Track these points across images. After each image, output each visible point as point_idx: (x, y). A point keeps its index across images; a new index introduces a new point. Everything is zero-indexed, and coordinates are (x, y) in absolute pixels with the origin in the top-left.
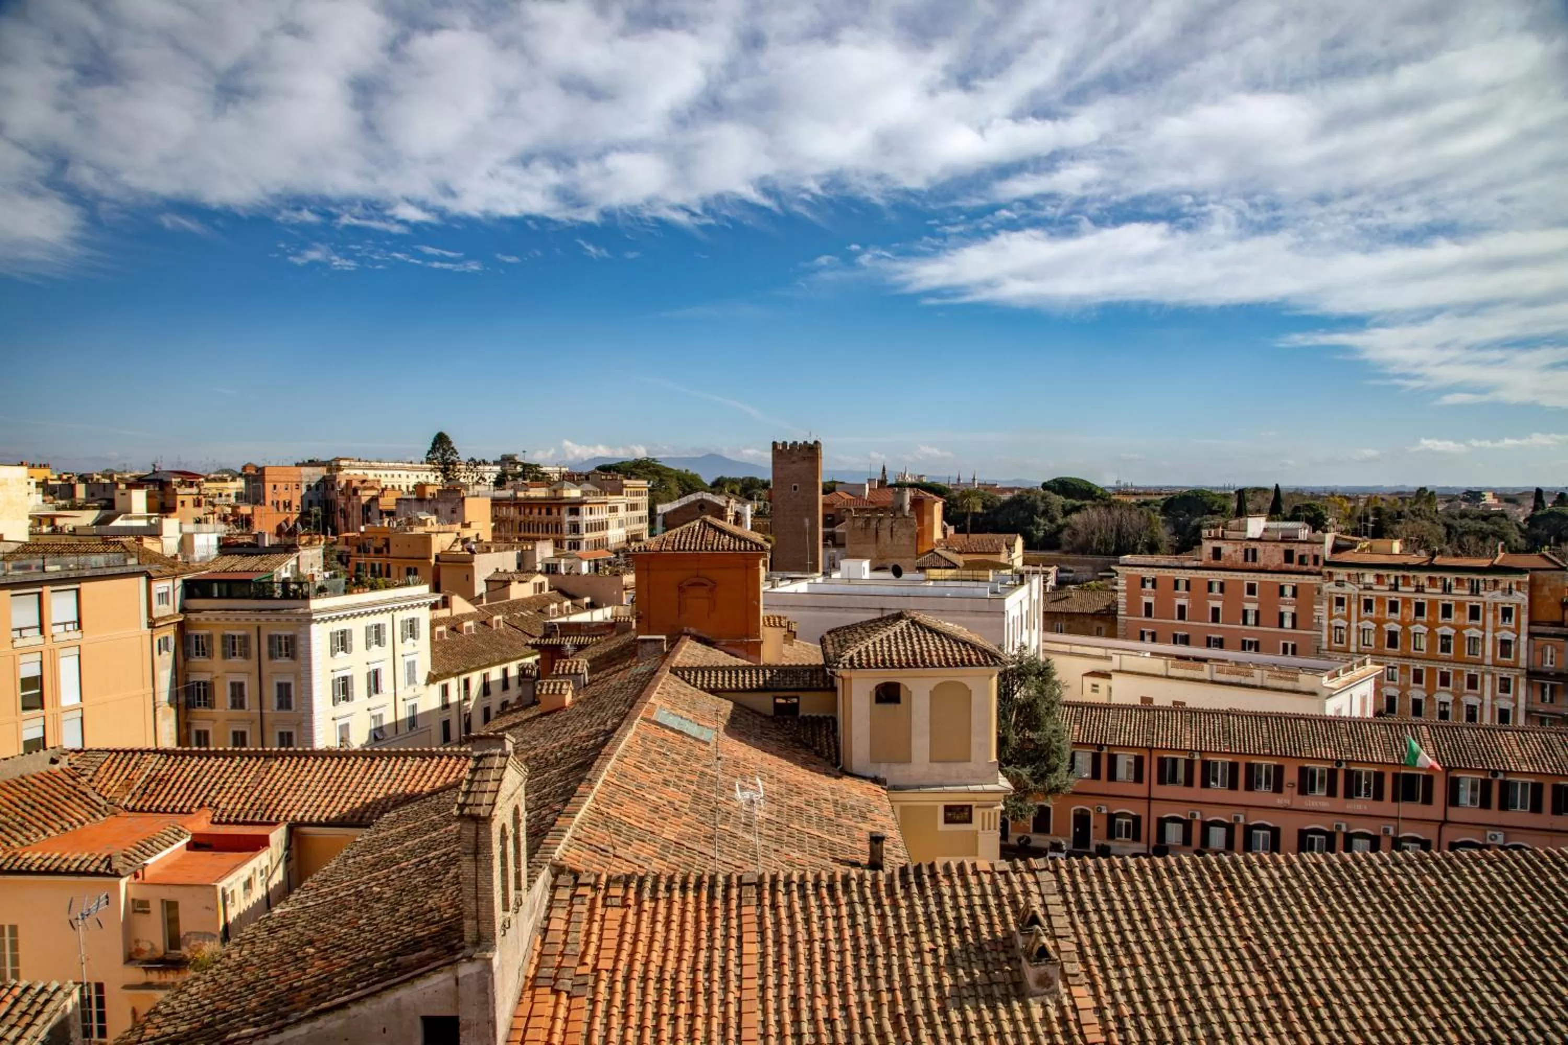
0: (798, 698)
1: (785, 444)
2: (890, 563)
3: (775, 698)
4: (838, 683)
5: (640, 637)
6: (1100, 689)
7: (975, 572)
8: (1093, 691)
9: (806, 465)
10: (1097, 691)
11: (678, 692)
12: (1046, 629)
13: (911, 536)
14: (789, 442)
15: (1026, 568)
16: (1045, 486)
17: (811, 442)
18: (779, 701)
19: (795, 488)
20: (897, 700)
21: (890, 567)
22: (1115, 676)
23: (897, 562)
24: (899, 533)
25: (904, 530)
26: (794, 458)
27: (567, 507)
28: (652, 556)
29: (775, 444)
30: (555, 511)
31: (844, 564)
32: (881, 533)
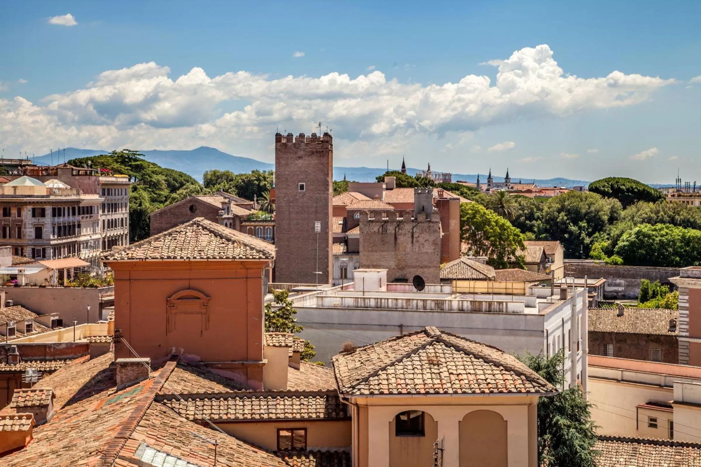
0: (305, 429)
1: (290, 136)
2: (411, 274)
3: (279, 430)
4: (353, 411)
5: (119, 360)
6: (659, 423)
7: (509, 285)
8: (651, 425)
9: (314, 161)
10: (655, 426)
11: (164, 424)
12: (591, 352)
13: (434, 243)
14: (296, 135)
15: (570, 280)
16: (594, 189)
17: (320, 135)
18: (283, 433)
19: (302, 187)
20: (422, 433)
21: (411, 279)
22: (677, 409)
23: (419, 272)
24: (421, 239)
25: (426, 236)
26: (301, 153)
27: (30, 207)
28: (135, 264)
29: (278, 137)
30: (14, 211)
31: (358, 274)
32: (401, 239)
